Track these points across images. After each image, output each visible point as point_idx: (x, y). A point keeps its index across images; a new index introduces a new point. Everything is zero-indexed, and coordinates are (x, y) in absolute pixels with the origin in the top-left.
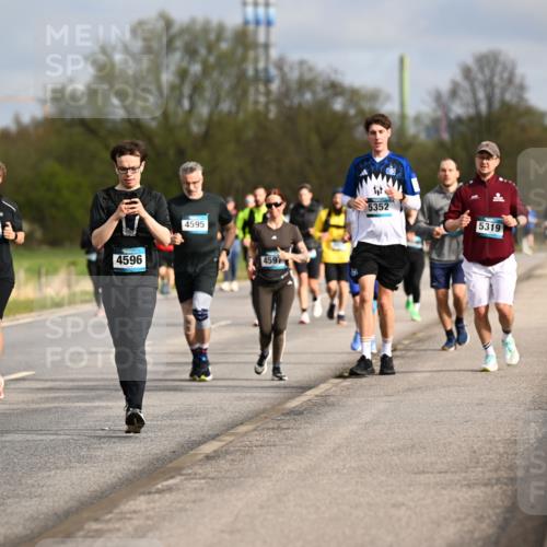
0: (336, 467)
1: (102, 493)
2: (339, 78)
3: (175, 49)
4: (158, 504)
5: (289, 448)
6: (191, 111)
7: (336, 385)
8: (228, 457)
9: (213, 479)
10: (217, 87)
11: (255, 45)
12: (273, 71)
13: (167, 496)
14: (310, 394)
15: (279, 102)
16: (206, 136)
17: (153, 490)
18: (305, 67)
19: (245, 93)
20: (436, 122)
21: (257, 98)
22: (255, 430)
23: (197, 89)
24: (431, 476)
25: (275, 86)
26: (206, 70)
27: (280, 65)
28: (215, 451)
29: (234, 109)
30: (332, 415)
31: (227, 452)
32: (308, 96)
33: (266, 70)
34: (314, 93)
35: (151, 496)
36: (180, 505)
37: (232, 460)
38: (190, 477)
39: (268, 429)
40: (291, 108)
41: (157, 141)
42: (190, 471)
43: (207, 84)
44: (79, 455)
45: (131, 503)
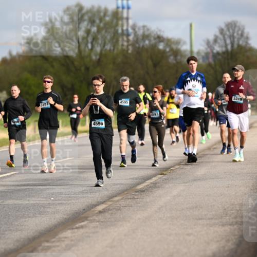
0: (160, 216)
1: (51, 229)
2: (161, 34)
3: (84, 20)
4: (77, 234)
5: (138, 208)
6: (92, 49)
7: (160, 178)
8: (110, 212)
9: (102, 222)
10: (104, 38)
11: (122, 18)
12: (130, 30)
13: (81, 230)
14: (148, 182)
15: (133, 45)
16: (99, 61)
17: (74, 227)
18: (146, 28)
19: (117, 41)
20: (207, 54)
21: (123, 43)
22: (122, 199)
23: (95, 39)
24: (205, 220)
25: (131, 38)
26: (99, 30)
27: (134, 27)
28: (103, 209)
29: (112, 48)
30: (158, 192)
31: (109, 210)
32: (147, 42)
33: (127, 30)
34: (150, 41)
35: (74, 230)
36: (87, 234)
37: (112, 213)
38: (92, 221)
39: (128, 199)
40: (139, 48)
41: (76, 63)
42: (91, 219)
43: (99, 36)
44: (39, 211)
45: (64, 233)
